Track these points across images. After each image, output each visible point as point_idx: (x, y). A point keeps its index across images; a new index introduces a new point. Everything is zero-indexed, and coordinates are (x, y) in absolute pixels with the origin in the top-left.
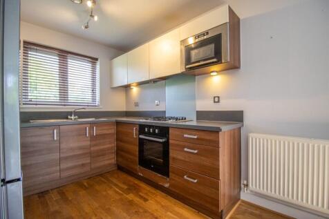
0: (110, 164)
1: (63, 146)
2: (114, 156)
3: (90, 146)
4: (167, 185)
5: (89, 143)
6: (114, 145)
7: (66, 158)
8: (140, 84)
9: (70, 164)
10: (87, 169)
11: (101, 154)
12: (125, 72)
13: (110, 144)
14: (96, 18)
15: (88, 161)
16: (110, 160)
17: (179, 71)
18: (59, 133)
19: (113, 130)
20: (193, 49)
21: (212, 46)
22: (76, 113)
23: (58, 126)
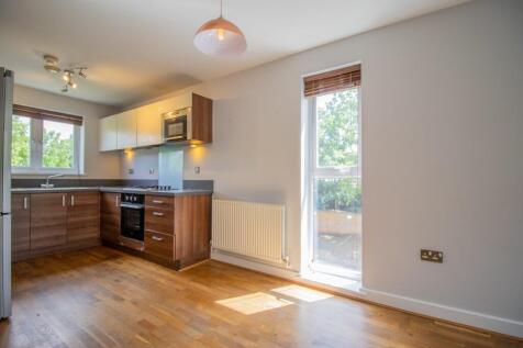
0: (92, 238)
1: (33, 215)
2: (97, 229)
3: (67, 217)
4: (142, 249)
5: (65, 213)
6: (97, 217)
7: (38, 228)
8: (134, 149)
9: (41, 235)
10: (63, 241)
11: (82, 226)
12: (115, 137)
13: (92, 216)
14: (74, 86)
15: (64, 233)
16: (93, 233)
17: (160, 143)
18: (30, 202)
19: (95, 201)
20: (173, 123)
21: (181, 124)
22: (51, 181)
23: (29, 194)
